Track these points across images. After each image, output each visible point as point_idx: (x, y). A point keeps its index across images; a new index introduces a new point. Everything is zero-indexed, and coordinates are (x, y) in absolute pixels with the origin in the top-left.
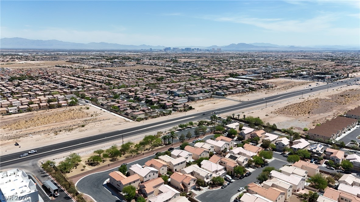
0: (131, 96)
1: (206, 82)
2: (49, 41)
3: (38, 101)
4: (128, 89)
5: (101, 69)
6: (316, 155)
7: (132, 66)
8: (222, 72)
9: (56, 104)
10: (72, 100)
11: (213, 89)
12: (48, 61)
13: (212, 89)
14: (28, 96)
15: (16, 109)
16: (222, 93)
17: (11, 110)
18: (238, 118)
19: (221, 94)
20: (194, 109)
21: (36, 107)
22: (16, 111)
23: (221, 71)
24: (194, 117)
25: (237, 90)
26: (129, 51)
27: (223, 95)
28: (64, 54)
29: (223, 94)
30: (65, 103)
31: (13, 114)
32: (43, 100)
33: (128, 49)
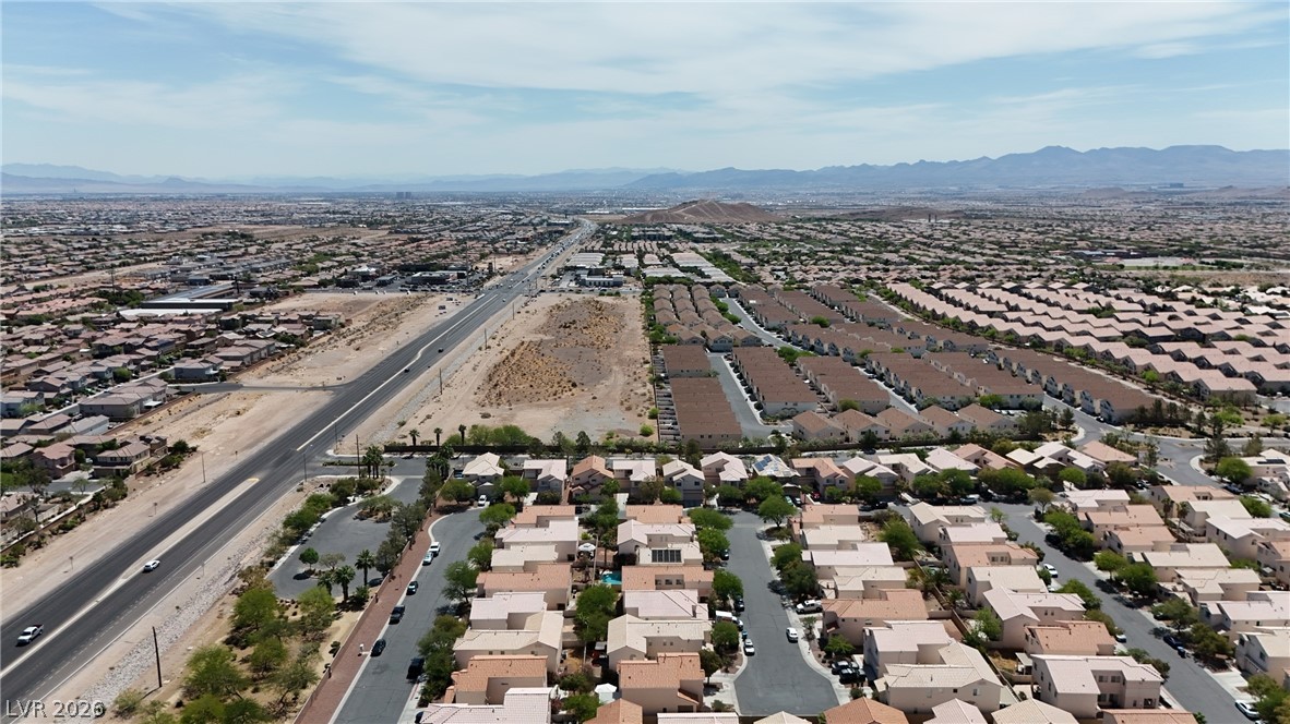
1: (47, 337)
6: (788, 485)
8: (37, 290)
11: (142, 360)
13: (135, 362)
16: (208, 369)
18: (435, 444)
19: (207, 373)
20: (194, 449)
23: (30, 286)
24: (253, 481)
25: (254, 350)
27: (211, 375)
29: (212, 372)
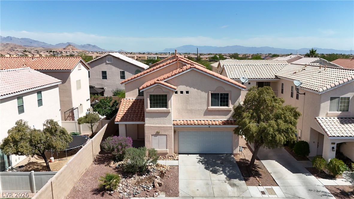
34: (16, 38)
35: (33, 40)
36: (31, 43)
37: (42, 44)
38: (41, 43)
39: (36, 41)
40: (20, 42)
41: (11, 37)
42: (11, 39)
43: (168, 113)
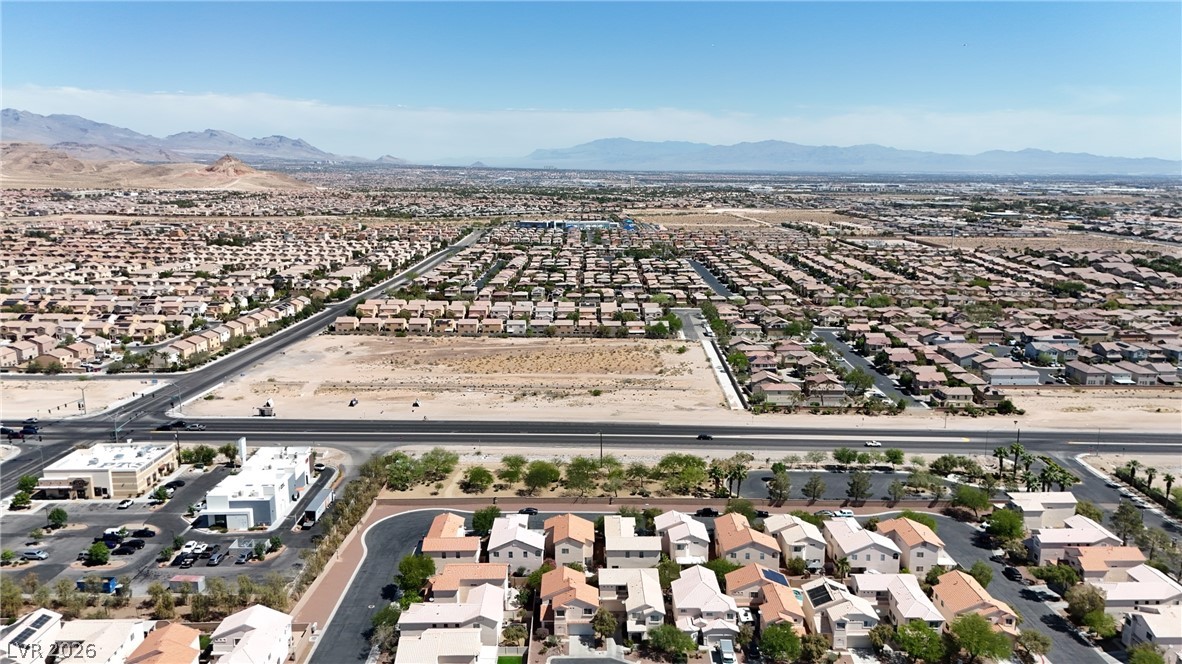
0: (854, 332)
2: (855, 148)
3: (594, 313)
4: (877, 312)
5: (905, 239)
7: (1036, 235)
9: (617, 327)
10: (657, 322)
12: (790, 210)
14: (596, 298)
15: (521, 326)
17: (511, 326)
20: (1021, 413)
21: (568, 327)
22: (521, 329)
24: (966, 440)
26: (1118, 180)
28: (867, 189)
30: (641, 328)
31: (515, 336)
32: (604, 314)
33: (1129, 174)
34: (33, 115)
35: (91, 122)
36: (86, 131)
37: (122, 135)
38: (118, 130)
39: (98, 124)
40: (48, 128)
41: (15, 111)
42: (17, 119)
43: (564, 619)
